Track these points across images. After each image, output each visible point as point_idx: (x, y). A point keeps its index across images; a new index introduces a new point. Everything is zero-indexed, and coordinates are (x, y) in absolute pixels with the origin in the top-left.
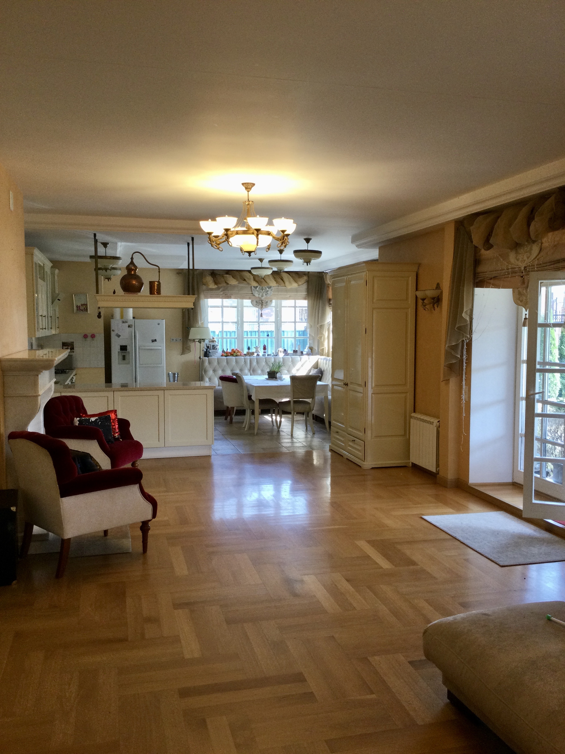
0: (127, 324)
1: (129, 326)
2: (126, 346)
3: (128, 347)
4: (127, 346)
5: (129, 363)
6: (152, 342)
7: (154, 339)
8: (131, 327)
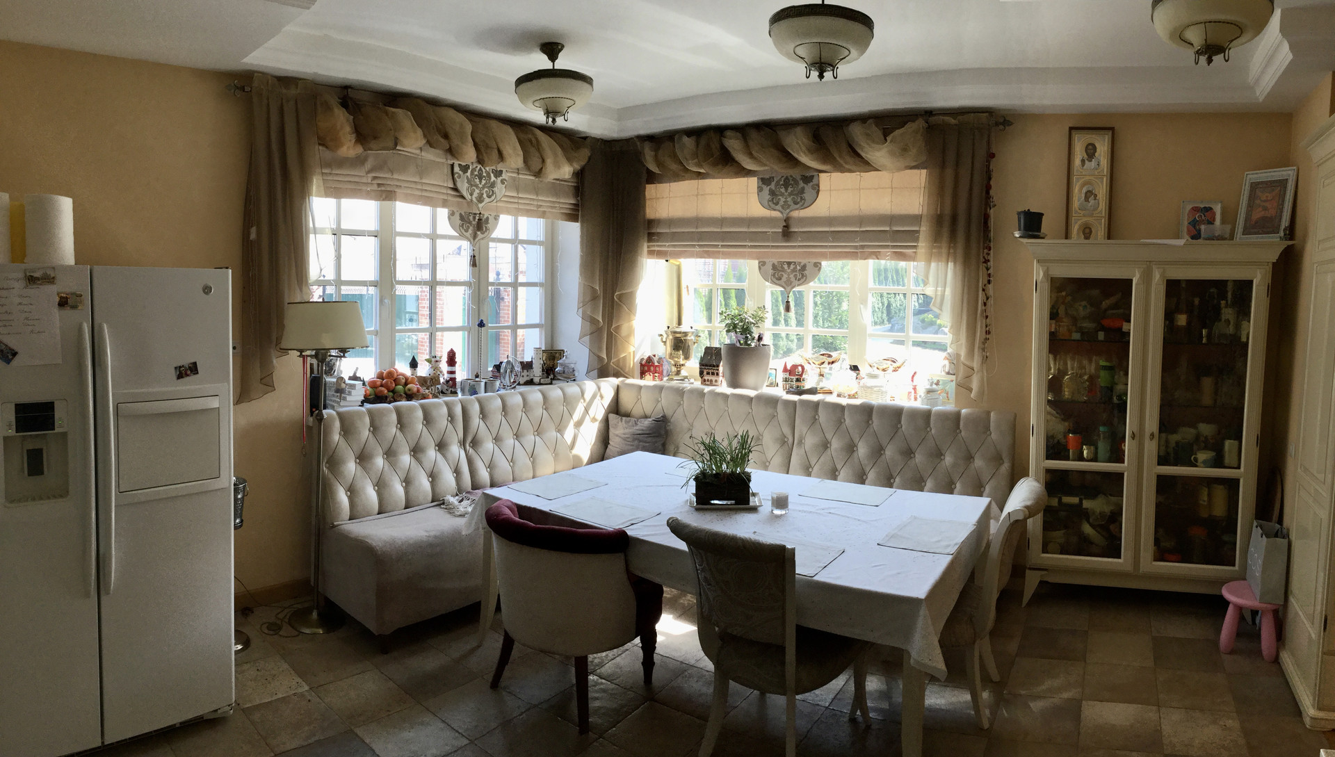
0: (51, 293)
1: (63, 303)
2: (49, 407)
3: (59, 413)
4: (54, 402)
5: (62, 493)
6: (180, 376)
7: (186, 361)
8: (74, 307)
